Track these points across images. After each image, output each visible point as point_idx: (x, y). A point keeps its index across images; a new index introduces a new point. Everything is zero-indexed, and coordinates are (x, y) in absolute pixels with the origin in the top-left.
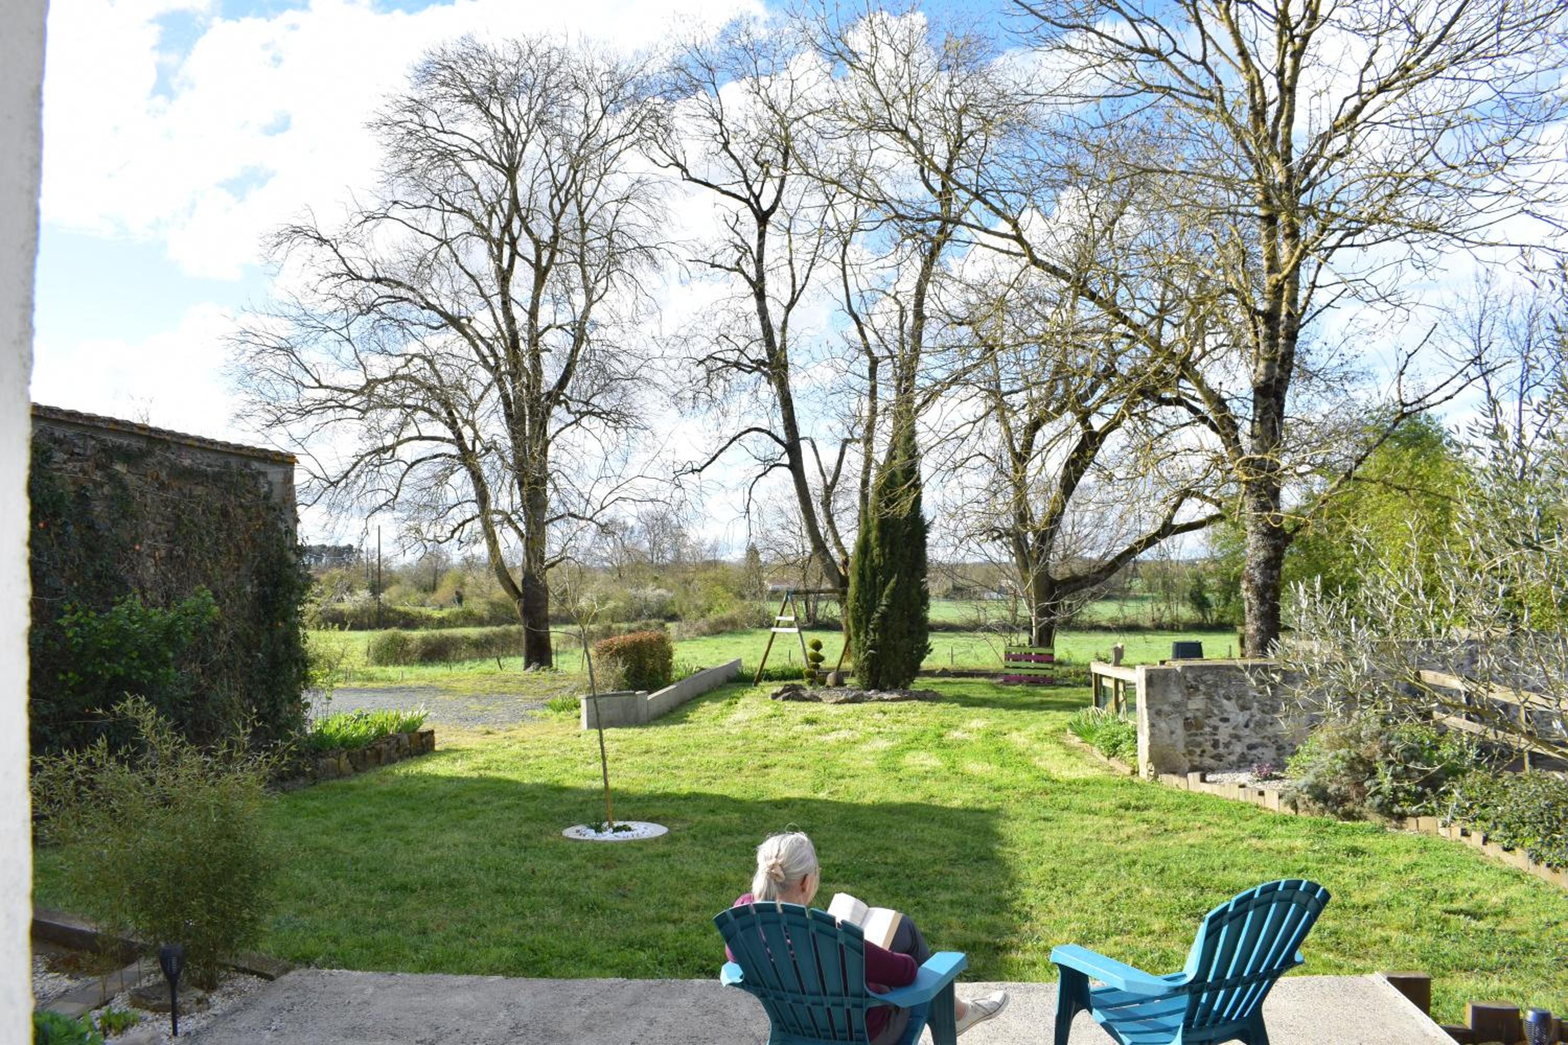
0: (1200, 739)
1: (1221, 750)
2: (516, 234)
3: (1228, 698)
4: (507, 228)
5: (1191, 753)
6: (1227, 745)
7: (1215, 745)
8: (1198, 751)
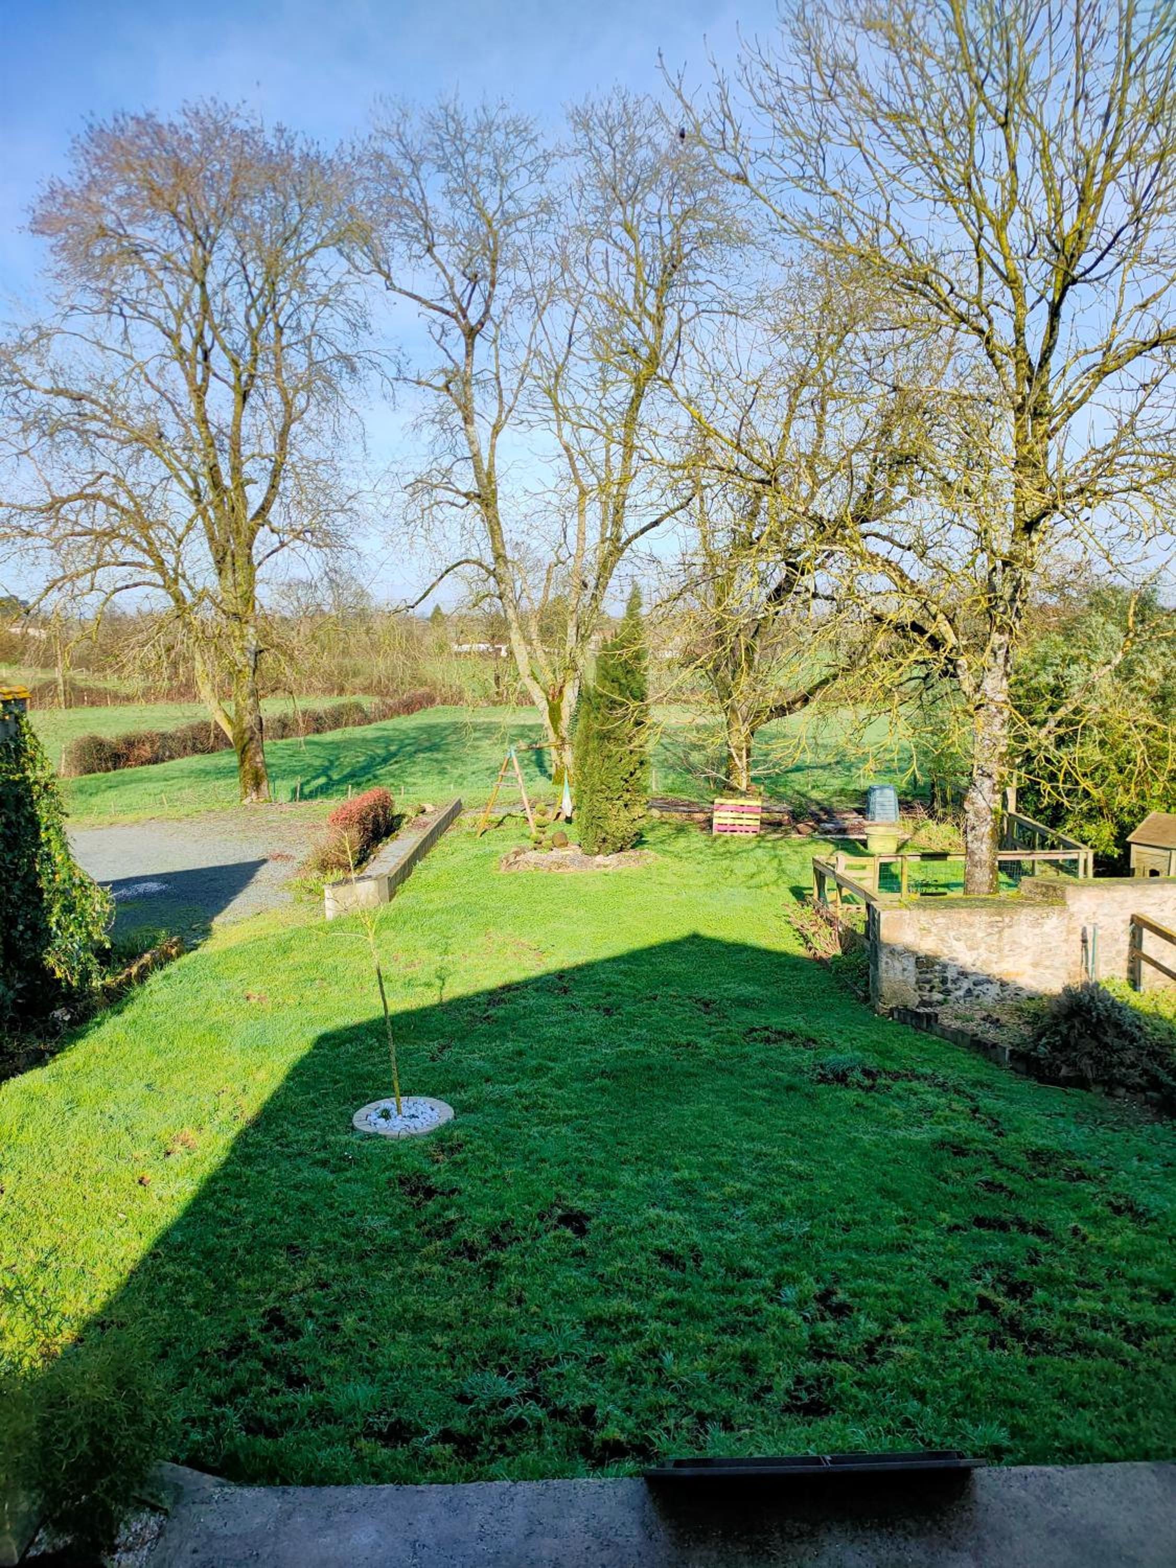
0: (929, 976)
1: (949, 985)
2: (209, 345)
3: (958, 940)
4: (199, 340)
5: (920, 989)
6: (954, 982)
7: (944, 981)
8: (928, 987)
